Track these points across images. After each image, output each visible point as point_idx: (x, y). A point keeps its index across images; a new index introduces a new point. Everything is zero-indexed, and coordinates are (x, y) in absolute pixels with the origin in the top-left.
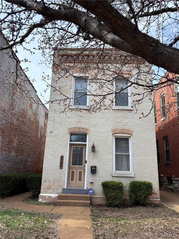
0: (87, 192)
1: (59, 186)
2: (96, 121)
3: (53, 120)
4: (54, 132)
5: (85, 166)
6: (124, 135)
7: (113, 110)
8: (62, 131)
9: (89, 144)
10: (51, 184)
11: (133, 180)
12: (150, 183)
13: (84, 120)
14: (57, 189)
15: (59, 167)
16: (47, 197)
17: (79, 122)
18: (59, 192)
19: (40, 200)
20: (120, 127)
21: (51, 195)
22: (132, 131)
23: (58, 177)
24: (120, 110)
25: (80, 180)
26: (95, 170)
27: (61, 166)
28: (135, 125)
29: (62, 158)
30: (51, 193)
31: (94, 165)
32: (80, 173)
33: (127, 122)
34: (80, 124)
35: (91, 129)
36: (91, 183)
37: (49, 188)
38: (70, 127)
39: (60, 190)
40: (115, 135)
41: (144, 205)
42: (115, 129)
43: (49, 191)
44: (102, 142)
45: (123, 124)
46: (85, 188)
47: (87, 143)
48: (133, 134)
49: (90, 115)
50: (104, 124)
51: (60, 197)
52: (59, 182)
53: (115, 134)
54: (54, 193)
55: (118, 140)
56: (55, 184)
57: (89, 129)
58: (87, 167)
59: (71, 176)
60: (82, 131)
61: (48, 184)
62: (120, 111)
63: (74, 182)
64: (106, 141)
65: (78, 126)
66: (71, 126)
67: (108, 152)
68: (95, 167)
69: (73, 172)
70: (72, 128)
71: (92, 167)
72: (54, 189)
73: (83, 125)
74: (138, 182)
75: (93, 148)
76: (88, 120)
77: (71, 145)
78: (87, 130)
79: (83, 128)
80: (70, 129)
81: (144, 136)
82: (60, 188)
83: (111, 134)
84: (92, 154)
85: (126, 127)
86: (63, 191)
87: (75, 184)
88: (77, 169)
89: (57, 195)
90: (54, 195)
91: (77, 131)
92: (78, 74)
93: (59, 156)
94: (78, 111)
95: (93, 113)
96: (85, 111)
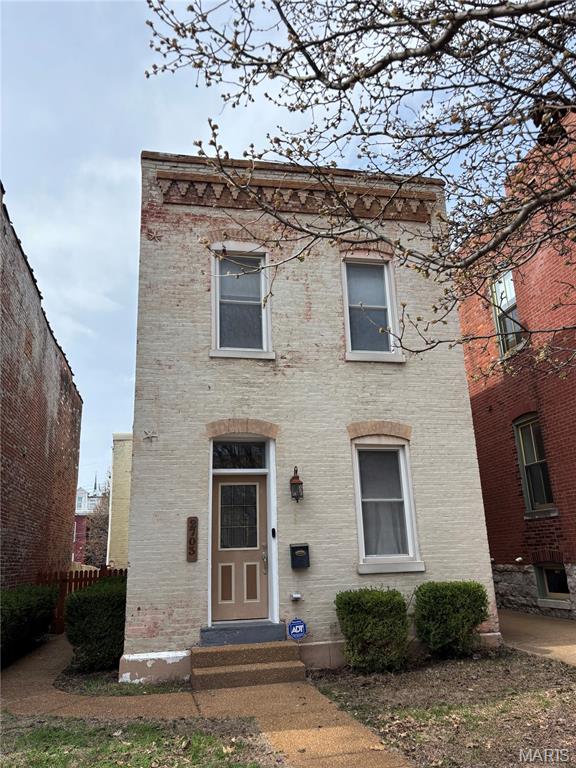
0: (281, 632)
1: (187, 621)
2: (297, 399)
3: (152, 397)
4: (161, 436)
5: (265, 548)
6: (384, 441)
7: (347, 361)
8: (186, 433)
9: (277, 473)
10: (161, 616)
11: (420, 581)
13: (258, 394)
14: (183, 633)
15: (183, 557)
16: (149, 665)
17: (243, 402)
18: (189, 643)
19: (125, 677)
20: (371, 415)
21: (163, 655)
22: (408, 429)
23: (184, 590)
24: (370, 362)
25: (252, 594)
26: (307, 556)
27: (192, 554)
28: (414, 409)
29: (193, 524)
30: (162, 649)
31: (301, 541)
32: (251, 570)
33: (391, 399)
34: (245, 408)
35: (284, 425)
36: (296, 601)
37: (153, 631)
38: (214, 420)
39: (194, 636)
40: (357, 442)
42: (358, 424)
43: (155, 642)
44: (320, 466)
45: (381, 408)
46: (277, 621)
47: (272, 469)
48: (412, 438)
49: (279, 378)
50: (325, 407)
51: (195, 660)
52: (187, 606)
53: (359, 437)
54: (174, 646)
55: (365, 455)
56: (175, 616)
57: (277, 426)
58: (277, 553)
59: (223, 584)
60: (255, 432)
61: (148, 618)
62: (368, 365)
63: (233, 602)
64: (331, 461)
65: (239, 415)
66: (218, 416)
67: (340, 498)
68: (306, 548)
69: (227, 571)
70: (221, 423)
71: (294, 549)
72: (173, 633)
73: (258, 412)
75: (296, 487)
76: (271, 395)
77: (216, 478)
78: (272, 427)
79: (258, 423)
80: (213, 425)
81: (442, 442)
82: (193, 627)
83: (346, 438)
84: (291, 505)
85: (388, 418)
86: (202, 638)
87: (238, 611)
88: (240, 558)
89: (184, 654)
90: (172, 654)
91: (239, 433)
92: (232, 246)
93: (184, 520)
94: (236, 367)
95: (288, 371)
96: (260, 367)
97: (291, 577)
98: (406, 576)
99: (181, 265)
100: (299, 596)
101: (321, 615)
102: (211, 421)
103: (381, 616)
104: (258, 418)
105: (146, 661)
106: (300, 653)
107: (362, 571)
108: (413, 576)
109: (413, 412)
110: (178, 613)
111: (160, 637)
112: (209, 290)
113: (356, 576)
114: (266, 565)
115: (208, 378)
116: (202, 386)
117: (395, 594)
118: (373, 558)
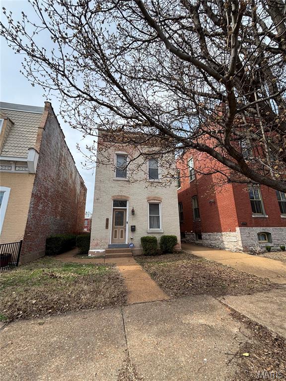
0: (128, 246)
1: (105, 243)
2: (135, 190)
3: (99, 189)
4: (101, 199)
5: (126, 226)
6: (155, 201)
7: (148, 182)
8: (107, 198)
9: (128, 208)
10: (99, 241)
11: (162, 235)
12: (175, 236)
13: (125, 189)
14: (104, 246)
15: (105, 228)
17: (121, 191)
18: (105, 248)
19: (90, 255)
20: (153, 195)
21: (99, 250)
22: (162, 199)
23: (105, 235)
25: (122, 237)
26: (135, 228)
27: (107, 227)
29: (107, 220)
30: (99, 249)
31: (134, 225)
32: (122, 231)
33: (158, 191)
35: (131, 197)
36: (132, 239)
37: (97, 244)
39: (107, 246)
40: (149, 201)
41: (171, 253)
42: (149, 197)
43: (97, 247)
45: (155, 193)
46: (127, 243)
47: (127, 208)
48: (162, 201)
49: (130, 185)
51: (107, 252)
52: (105, 239)
54: (102, 248)
55: (151, 205)
56: (102, 241)
58: (128, 227)
59: (114, 234)
60: (124, 198)
61: (96, 242)
62: (153, 183)
63: (117, 239)
64: (142, 206)
65: (120, 194)
66: (115, 194)
67: (144, 215)
68: (135, 226)
69: (116, 231)
70: (115, 196)
71: (132, 226)
72: (102, 245)
73: (125, 194)
74: (167, 236)
75: (133, 211)
76: (128, 189)
77: (113, 209)
78: (128, 197)
79: (125, 196)
80: (113, 196)
81: (170, 202)
83: (146, 200)
84: (132, 216)
85: (157, 196)
87: (118, 241)
88: (119, 229)
89: (104, 250)
90: (101, 250)
91: (119, 198)
92: (120, 152)
93: (105, 219)
94: (119, 182)
95: (133, 184)
96: (126, 183)
97: (131, 233)
98: (159, 234)
101: (137, 242)
103: (151, 242)
105: (95, 252)
106: (132, 251)
107: (148, 232)
109: (163, 195)
113: (146, 233)
114: (126, 230)
115: (113, 185)
116: (111, 187)
117: (155, 237)
118: (151, 229)
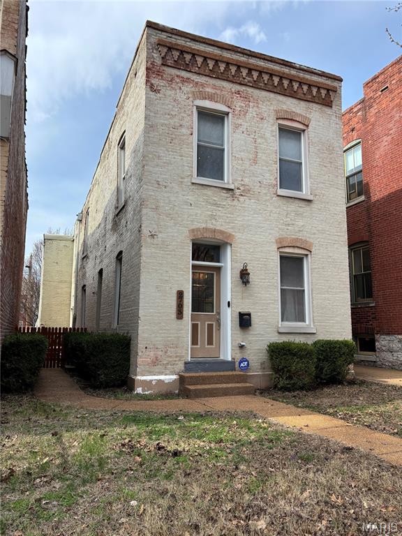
1: (176, 357)
2: (247, 218)
3: (154, 207)
4: (160, 235)
5: (220, 314)
6: (295, 251)
7: (278, 196)
8: (176, 234)
9: (229, 266)
10: (160, 353)
13: (222, 213)
14: (174, 365)
15: (174, 316)
16: (154, 383)
17: (213, 217)
18: (177, 370)
19: (139, 390)
20: (291, 233)
21: (162, 377)
22: (311, 244)
23: (175, 337)
24: (291, 198)
25: (211, 342)
26: (250, 320)
27: (180, 314)
28: (315, 231)
29: (180, 295)
30: (161, 373)
31: (247, 310)
32: (210, 327)
33: (302, 224)
34: (214, 221)
35: (238, 235)
36: (242, 347)
37: (155, 362)
38: (194, 227)
39: (181, 366)
40: (281, 250)
42: (282, 238)
43: (157, 369)
44: (258, 264)
45: (297, 229)
46: (230, 359)
47: (229, 263)
48: (313, 250)
49: (235, 202)
50: (263, 225)
52: (177, 347)
53: (282, 247)
54: (168, 372)
55: (284, 259)
56: (169, 353)
57: (233, 235)
58: (229, 319)
61: (152, 354)
62: (291, 200)
63: (199, 346)
64: (265, 261)
65: (210, 226)
66: (197, 225)
67: (269, 285)
68: (249, 315)
69: (196, 327)
70: (198, 230)
71: (241, 315)
72: (167, 364)
73: (222, 225)
75: (244, 276)
76: (230, 214)
77: (194, 267)
78: (230, 236)
79: (222, 232)
80: (193, 231)
81: (330, 254)
82: (180, 360)
83: (275, 247)
84: (240, 287)
85: (300, 236)
86: (185, 367)
87: (205, 352)
89: (175, 377)
90: (167, 377)
91: (208, 238)
92: (207, 104)
93: (175, 292)
94: (209, 192)
95: (242, 199)
96: (224, 194)
97: (239, 332)
98: (305, 336)
99: (173, 113)
100: (244, 344)
102: (191, 228)
103: (302, 357)
104: (222, 228)
105: (151, 381)
106: (243, 379)
107: (280, 331)
108: (309, 336)
109: (314, 234)
110: (171, 352)
111: (159, 366)
112: (192, 134)
113: (277, 334)
114: (220, 324)
115: (191, 198)
116: (186, 203)
118: (286, 324)
